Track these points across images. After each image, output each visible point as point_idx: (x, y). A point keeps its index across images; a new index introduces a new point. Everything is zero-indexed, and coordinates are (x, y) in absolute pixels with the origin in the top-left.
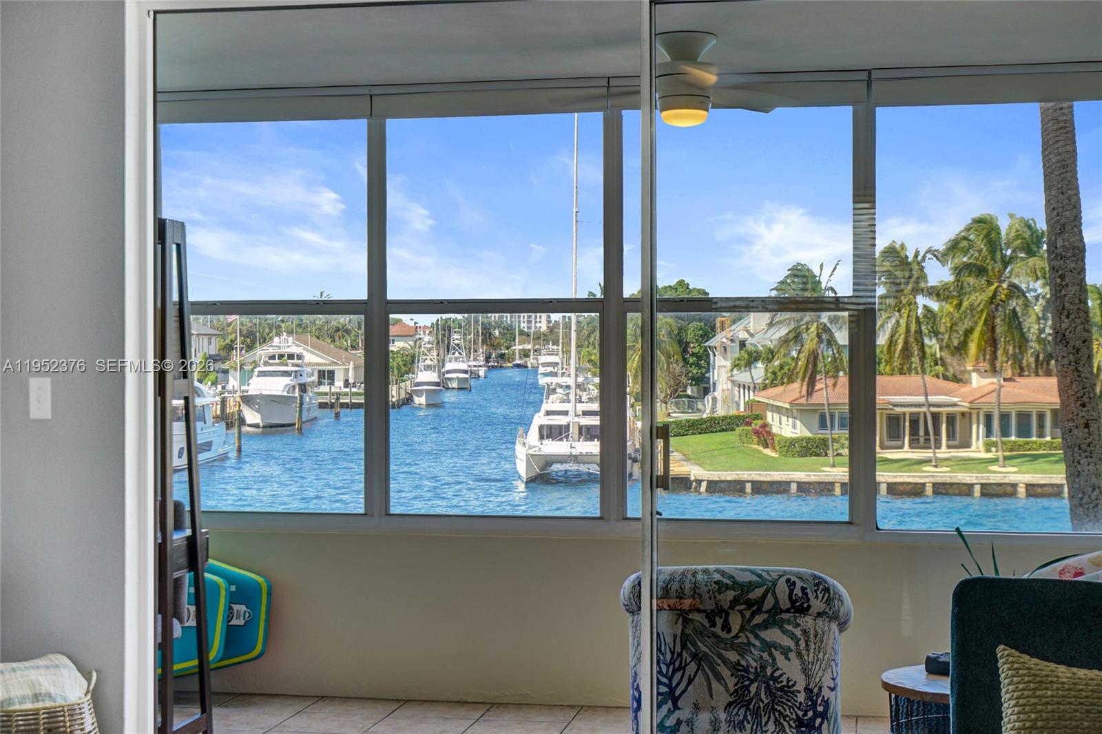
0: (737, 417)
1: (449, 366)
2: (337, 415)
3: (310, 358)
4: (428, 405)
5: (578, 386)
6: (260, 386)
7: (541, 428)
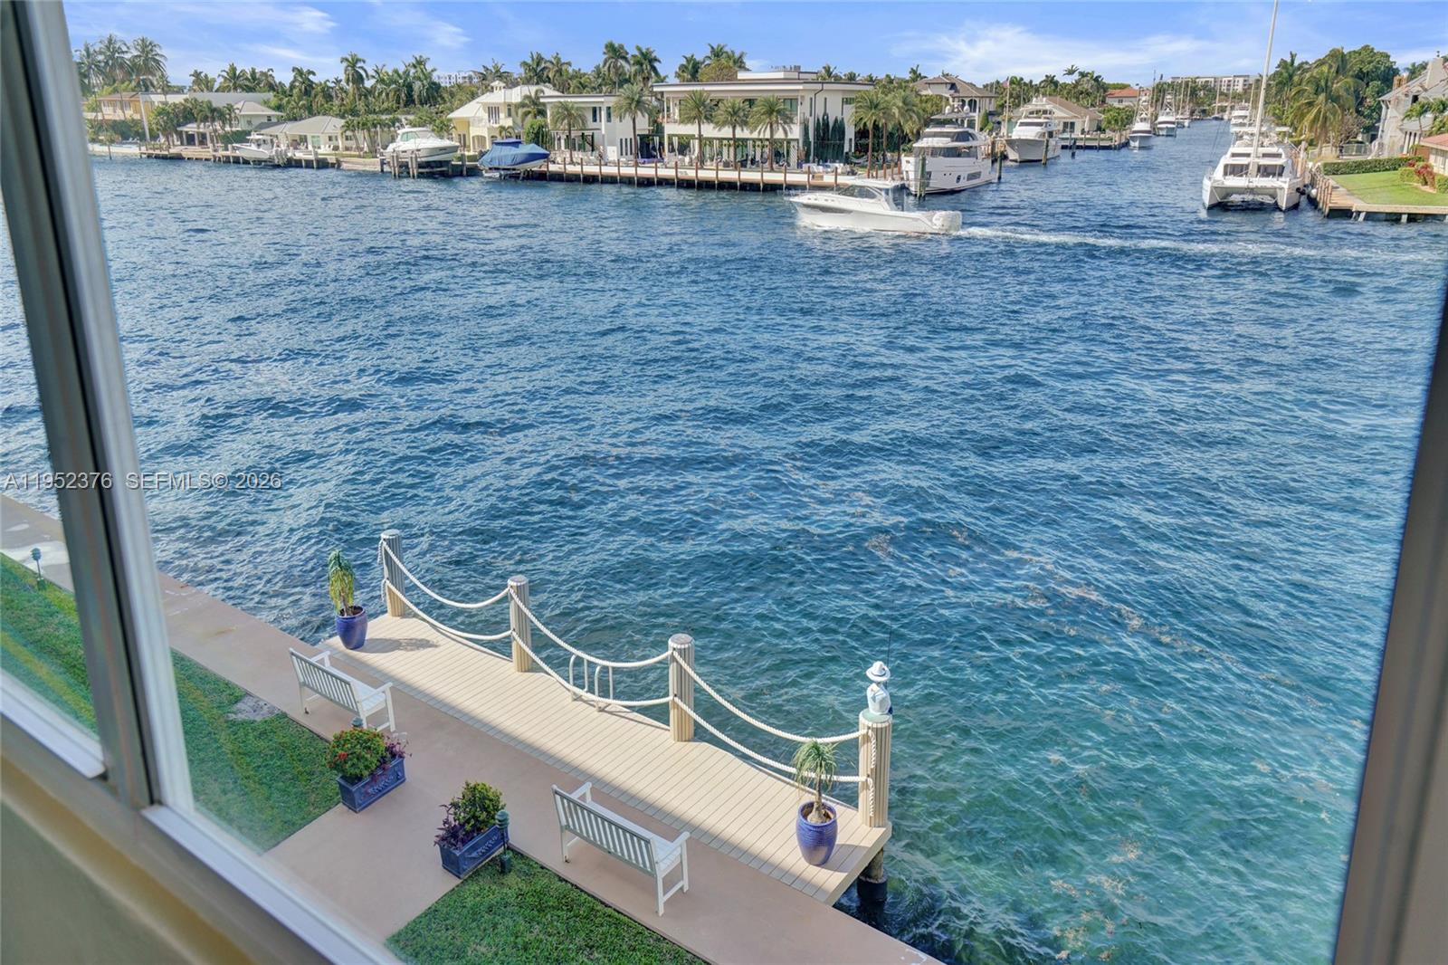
0: (1401, 159)
1: (1161, 119)
2: (1073, 155)
3: (1058, 113)
4: (1140, 148)
5: (1261, 134)
6: (1020, 133)
7: (1226, 166)
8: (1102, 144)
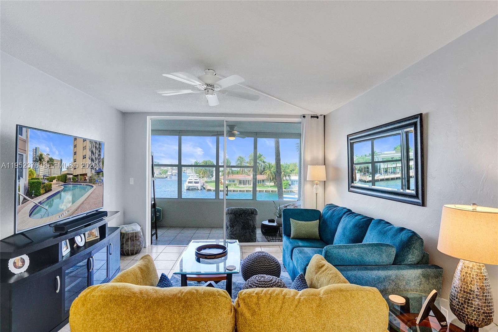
5: (194, 175)
7: (188, 182)
8: (162, 177)
